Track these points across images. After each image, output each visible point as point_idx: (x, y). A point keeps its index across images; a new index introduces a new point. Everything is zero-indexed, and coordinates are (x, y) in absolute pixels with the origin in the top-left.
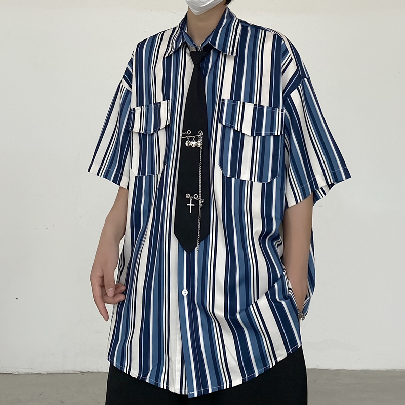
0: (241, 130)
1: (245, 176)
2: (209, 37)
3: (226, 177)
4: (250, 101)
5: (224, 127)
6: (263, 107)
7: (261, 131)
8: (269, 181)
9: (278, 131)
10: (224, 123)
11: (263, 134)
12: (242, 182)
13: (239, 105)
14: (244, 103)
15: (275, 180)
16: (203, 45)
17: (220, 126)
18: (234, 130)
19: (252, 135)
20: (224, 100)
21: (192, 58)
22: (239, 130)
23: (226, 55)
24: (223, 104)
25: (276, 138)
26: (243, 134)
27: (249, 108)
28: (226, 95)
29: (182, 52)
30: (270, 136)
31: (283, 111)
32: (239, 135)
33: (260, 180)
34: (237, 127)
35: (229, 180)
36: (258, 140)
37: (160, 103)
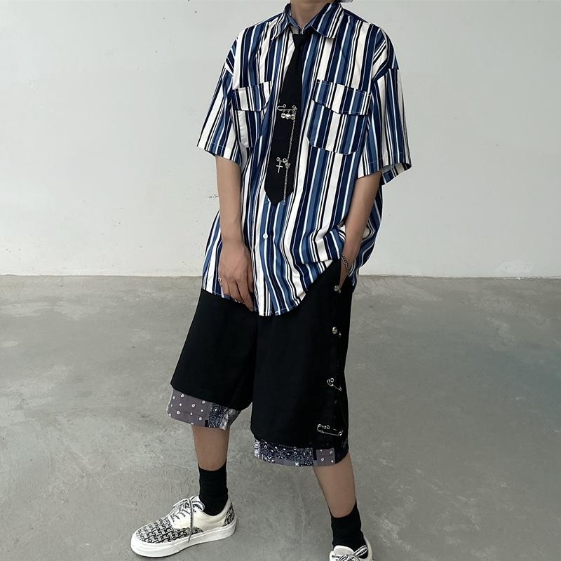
0: (331, 108)
1: (329, 147)
2: (311, 21)
3: (313, 147)
4: (342, 83)
5: (316, 104)
6: (353, 89)
7: (348, 110)
8: (349, 153)
9: (363, 111)
10: (316, 101)
11: (350, 113)
12: (327, 152)
13: (332, 85)
14: (336, 85)
15: (354, 153)
16: (306, 28)
17: (313, 102)
18: (325, 107)
19: (340, 113)
20: (318, 81)
21: (294, 41)
22: (329, 107)
23: (325, 38)
24: (318, 84)
25: (361, 117)
26: (332, 112)
27: (341, 89)
28: (321, 76)
29: (285, 36)
30: (355, 115)
31: (370, 94)
32: (328, 113)
33: (341, 152)
34: (328, 104)
35: (315, 150)
36: (345, 117)
37: (262, 84)
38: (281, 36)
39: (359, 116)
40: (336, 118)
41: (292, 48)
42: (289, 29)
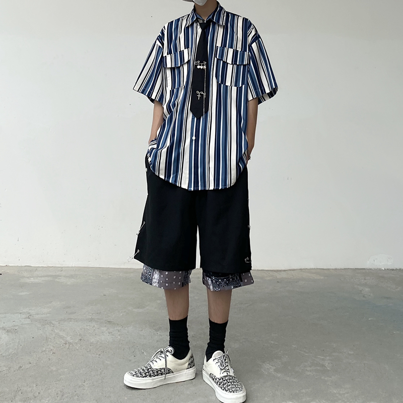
1: (228, 83)
2: (210, 15)
3: (219, 83)
4: (231, 48)
5: (218, 60)
6: (238, 51)
7: (237, 62)
8: (240, 86)
9: (245, 62)
10: (218, 57)
11: (238, 64)
12: (227, 86)
13: (226, 49)
14: (228, 49)
15: (243, 86)
16: (207, 20)
17: (216, 59)
19: (232, 64)
20: (218, 47)
21: (200, 27)
22: (225, 61)
23: (219, 25)
24: (217, 49)
25: (245, 66)
26: (227, 63)
27: (231, 51)
28: (219, 44)
29: (195, 25)
30: (241, 65)
31: (248, 53)
32: (225, 64)
33: (236, 86)
34: (224, 59)
36: (235, 66)
37: (183, 51)
38: (192, 25)
40: (230, 67)
41: (200, 31)
42: (197, 21)
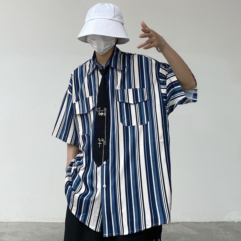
0: (129, 102)
1: (134, 123)
3: (125, 126)
4: (130, 88)
5: (120, 103)
6: (137, 89)
7: (138, 100)
9: (146, 98)
10: (120, 101)
11: (139, 102)
12: (134, 127)
13: (125, 91)
14: (127, 90)
15: (148, 122)
16: (106, 66)
17: (118, 103)
18: (125, 103)
19: (134, 103)
20: (118, 90)
21: (101, 73)
22: (128, 102)
23: (117, 70)
24: (118, 92)
25: (146, 102)
26: (130, 104)
27: (130, 91)
29: (96, 72)
30: (143, 102)
31: (146, 89)
32: (128, 105)
34: (126, 101)
35: (127, 128)
36: (137, 105)
37: (88, 98)
38: (93, 72)
39: (145, 101)
40: (133, 108)
41: (100, 77)
42: (97, 68)
